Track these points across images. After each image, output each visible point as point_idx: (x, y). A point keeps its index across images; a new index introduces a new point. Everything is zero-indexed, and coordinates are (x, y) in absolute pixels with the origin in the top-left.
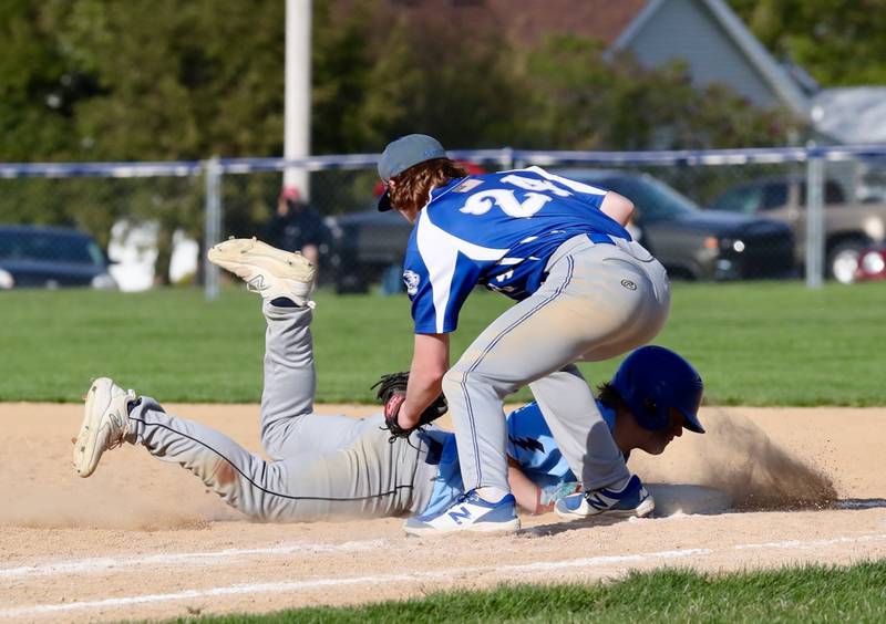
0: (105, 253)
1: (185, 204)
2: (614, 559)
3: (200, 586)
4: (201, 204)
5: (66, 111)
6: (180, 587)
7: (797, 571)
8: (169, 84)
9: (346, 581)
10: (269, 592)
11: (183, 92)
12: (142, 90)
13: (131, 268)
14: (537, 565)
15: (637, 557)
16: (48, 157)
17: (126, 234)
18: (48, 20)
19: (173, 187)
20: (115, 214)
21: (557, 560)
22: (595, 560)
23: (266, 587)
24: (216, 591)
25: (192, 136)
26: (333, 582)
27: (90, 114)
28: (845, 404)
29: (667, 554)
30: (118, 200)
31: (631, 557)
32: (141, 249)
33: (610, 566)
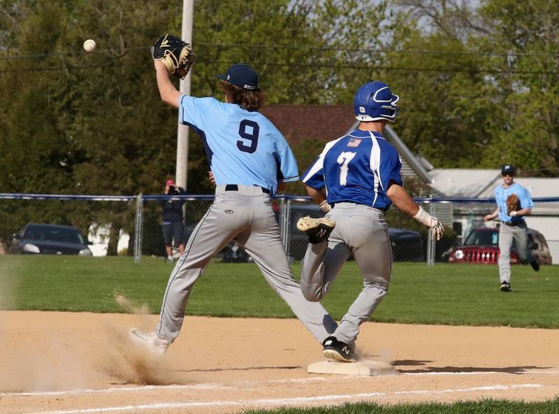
0: (86, 238)
1: (125, 215)
2: (336, 397)
3: (133, 404)
4: (133, 216)
5: (68, 169)
6: (122, 403)
7: (427, 405)
8: (120, 158)
9: (205, 404)
10: (168, 408)
11: (126, 161)
12: (105, 160)
13: (98, 248)
14: (299, 399)
15: (348, 396)
16: (59, 191)
17: (96, 229)
18: (61, 126)
19: (121, 207)
20: (90, 220)
21: (309, 397)
22: (328, 397)
23: (167, 405)
24: (142, 407)
25: (130, 183)
26: (200, 404)
27: (81, 171)
29: (363, 395)
30: (94, 212)
31: (345, 396)
32: (103, 237)
33: (335, 400)
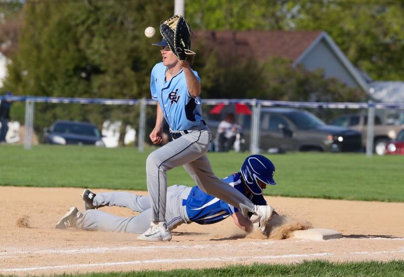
0: (100, 132)
1: (131, 115)
2: (297, 256)
3: (141, 259)
4: (138, 115)
5: (88, 79)
6: (133, 260)
7: (367, 264)
8: (128, 70)
9: (196, 260)
10: (167, 262)
11: (133, 73)
12: (117, 72)
13: (110, 139)
14: (268, 257)
15: (306, 255)
16: (80, 96)
17: (109, 126)
18: (83, 45)
19: (127, 109)
20: (105, 118)
21: (276, 255)
22: (290, 256)
23: (166, 260)
24: (147, 262)
25: (135, 90)
26: (191, 260)
27: (97, 81)
28: (383, 201)
29: (317, 255)
30: (106, 113)
31: (303, 255)
32: (114, 131)
33: (296, 258)
